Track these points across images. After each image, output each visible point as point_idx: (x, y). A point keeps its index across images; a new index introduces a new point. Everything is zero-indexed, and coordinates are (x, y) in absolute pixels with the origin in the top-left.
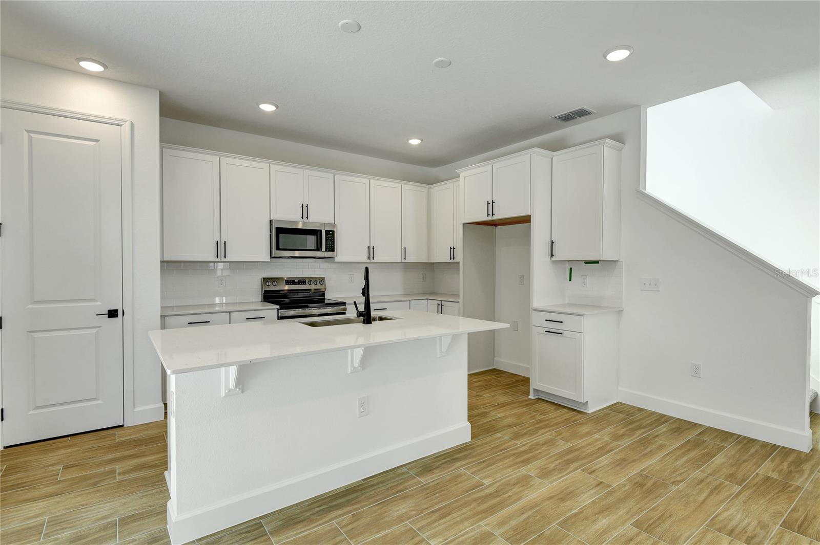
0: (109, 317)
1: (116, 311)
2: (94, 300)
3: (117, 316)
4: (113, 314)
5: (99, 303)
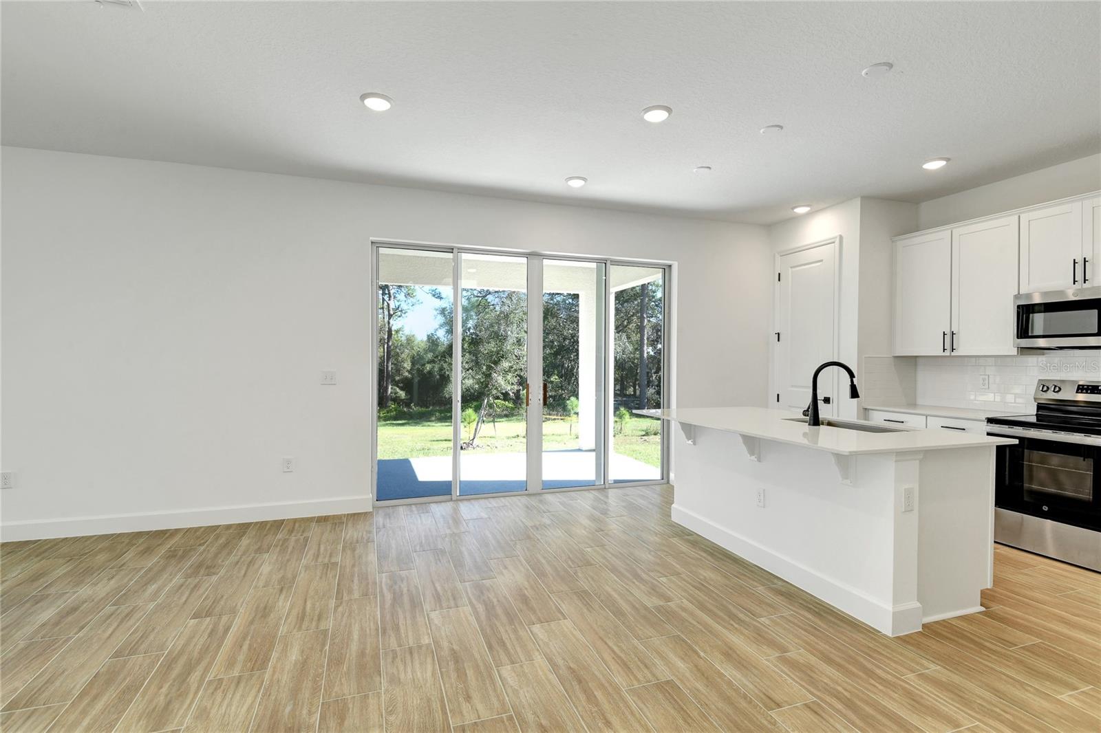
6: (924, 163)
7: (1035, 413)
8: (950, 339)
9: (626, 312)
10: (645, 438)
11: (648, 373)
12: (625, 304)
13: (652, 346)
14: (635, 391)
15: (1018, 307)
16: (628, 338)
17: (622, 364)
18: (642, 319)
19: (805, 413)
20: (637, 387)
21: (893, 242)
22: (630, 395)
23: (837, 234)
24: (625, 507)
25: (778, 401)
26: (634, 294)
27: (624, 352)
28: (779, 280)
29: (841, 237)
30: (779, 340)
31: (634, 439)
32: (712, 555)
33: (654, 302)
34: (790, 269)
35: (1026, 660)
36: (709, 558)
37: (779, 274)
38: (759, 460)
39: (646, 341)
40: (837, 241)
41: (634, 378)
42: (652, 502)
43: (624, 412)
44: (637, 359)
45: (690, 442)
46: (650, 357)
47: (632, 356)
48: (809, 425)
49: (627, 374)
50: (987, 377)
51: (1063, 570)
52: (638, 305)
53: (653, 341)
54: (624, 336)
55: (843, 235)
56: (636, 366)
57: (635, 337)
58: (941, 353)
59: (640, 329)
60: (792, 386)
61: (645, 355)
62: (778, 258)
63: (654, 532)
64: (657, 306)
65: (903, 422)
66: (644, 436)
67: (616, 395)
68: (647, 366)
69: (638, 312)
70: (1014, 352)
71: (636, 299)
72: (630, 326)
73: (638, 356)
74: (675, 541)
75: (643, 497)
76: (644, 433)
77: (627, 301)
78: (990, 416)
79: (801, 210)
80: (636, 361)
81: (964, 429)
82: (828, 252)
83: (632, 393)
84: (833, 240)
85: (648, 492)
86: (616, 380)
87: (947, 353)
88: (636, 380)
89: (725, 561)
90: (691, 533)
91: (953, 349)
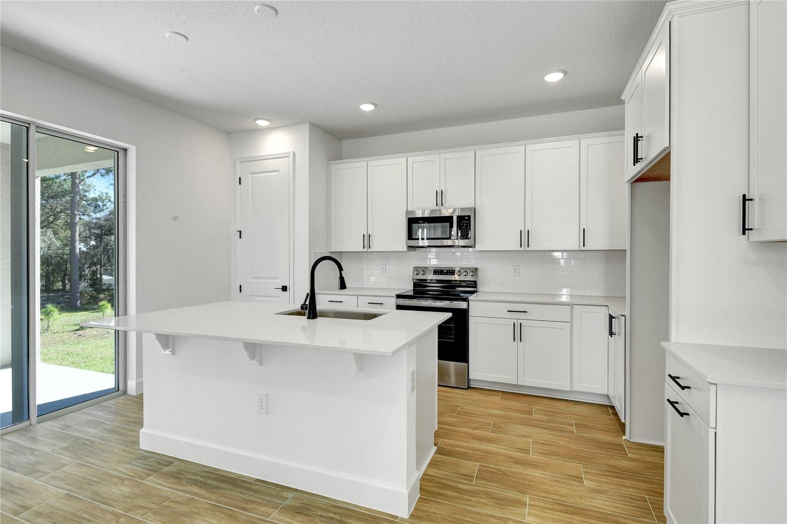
0: (283, 291)
1: (286, 287)
2: (276, 278)
3: (286, 291)
4: (284, 289)
5: (279, 281)
6: (361, 104)
7: (412, 289)
8: (367, 239)
9: (52, 209)
10: (80, 332)
11: (80, 267)
12: (51, 200)
13: (84, 242)
14: (64, 285)
15: (409, 219)
16: (55, 233)
17: (47, 259)
18: (73, 216)
19: (303, 307)
20: (67, 282)
21: (328, 164)
22: (58, 290)
23: (291, 150)
24: (66, 449)
25: (240, 291)
26: (62, 192)
27: (49, 247)
28: (240, 184)
29: (294, 153)
30: (240, 237)
31: (65, 336)
32: (203, 485)
33: (86, 201)
34: (250, 175)
35: (488, 490)
36: (203, 492)
37: (240, 178)
38: (261, 364)
39: (77, 238)
40: (291, 155)
41: (63, 273)
42: (108, 427)
43: (52, 308)
44: (66, 254)
45: (167, 352)
46: (82, 253)
47: (60, 251)
48: (308, 318)
49: (53, 270)
50: (384, 266)
51: (445, 392)
52: (67, 202)
53: (86, 237)
54: (50, 232)
55: (296, 152)
56: (66, 261)
57: (65, 234)
58: (361, 249)
59: (71, 226)
60: (254, 278)
61: (77, 251)
62: (238, 164)
63: (118, 477)
64: (88, 205)
65: (341, 302)
66: (78, 330)
67: (42, 291)
68: (80, 261)
69: (67, 209)
70: (405, 249)
71: (64, 196)
72: (58, 222)
73: (68, 252)
74: (153, 482)
75: (92, 423)
76: (78, 327)
77: (52, 197)
78: (397, 293)
79: (262, 123)
80: (65, 257)
81: (382, 304)
82: (285, 164)
83: (61, 288)
84: (288, 155)
85: (100, 413)
86: (42, 276)
87: (365, 250)
88: (65, 275)
89: (223, 489)
90: (170, 461)
91: (369, 247)
